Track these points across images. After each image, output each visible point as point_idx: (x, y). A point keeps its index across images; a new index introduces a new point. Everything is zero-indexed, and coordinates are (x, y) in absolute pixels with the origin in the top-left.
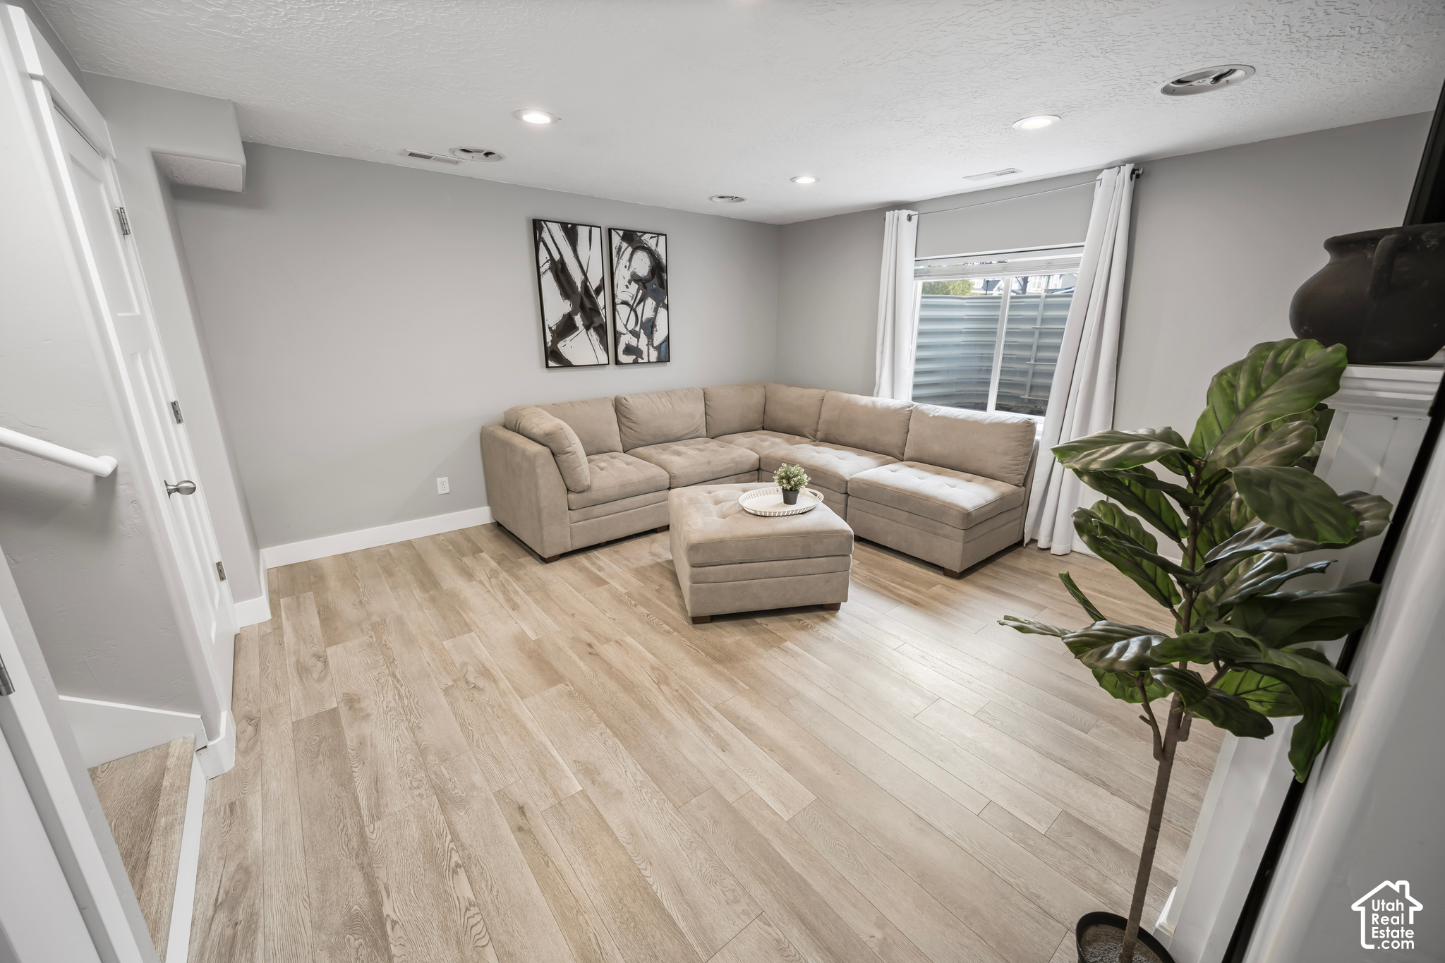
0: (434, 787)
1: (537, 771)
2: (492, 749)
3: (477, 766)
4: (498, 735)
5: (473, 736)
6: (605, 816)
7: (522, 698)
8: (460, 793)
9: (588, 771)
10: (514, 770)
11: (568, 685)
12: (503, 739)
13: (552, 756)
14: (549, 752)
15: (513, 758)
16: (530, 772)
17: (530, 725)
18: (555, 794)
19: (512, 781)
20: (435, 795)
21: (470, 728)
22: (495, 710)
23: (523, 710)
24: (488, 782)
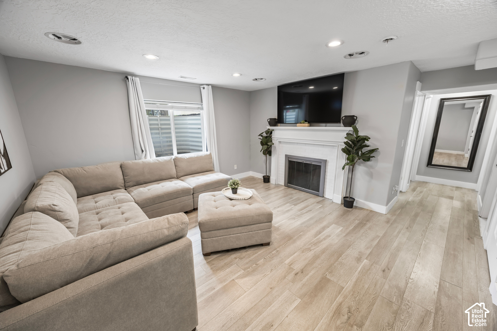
0: (402, 299)
1: (369, 271)
2: (373, 288)
3: (383, 289)
4: (366, 288)
5: (374, 298)
6: (368, 254)
7: (343, 288)
8: (395, 289)
9: (359, 260)
10: (374, 278)
11: (326, 275)
12: (366, 286)
13: (361, 270)
14: (360, 271)
15: (371, 280)
16: (371, 273)
17: (354, 280)
18: (372, 265)
19: (378, 277)
20: (404, 297)
21: (371, 301)
22: (356, 296)
23: (349, 285)
24: (385, 283)
